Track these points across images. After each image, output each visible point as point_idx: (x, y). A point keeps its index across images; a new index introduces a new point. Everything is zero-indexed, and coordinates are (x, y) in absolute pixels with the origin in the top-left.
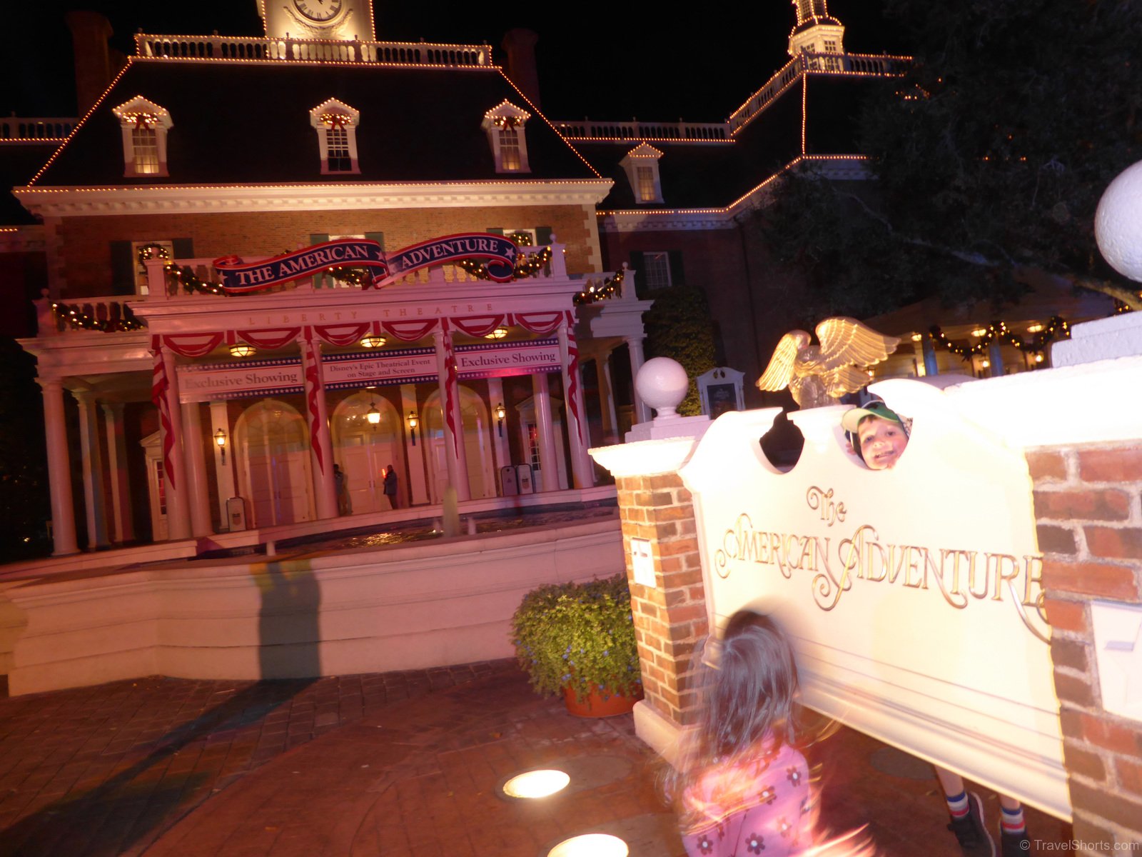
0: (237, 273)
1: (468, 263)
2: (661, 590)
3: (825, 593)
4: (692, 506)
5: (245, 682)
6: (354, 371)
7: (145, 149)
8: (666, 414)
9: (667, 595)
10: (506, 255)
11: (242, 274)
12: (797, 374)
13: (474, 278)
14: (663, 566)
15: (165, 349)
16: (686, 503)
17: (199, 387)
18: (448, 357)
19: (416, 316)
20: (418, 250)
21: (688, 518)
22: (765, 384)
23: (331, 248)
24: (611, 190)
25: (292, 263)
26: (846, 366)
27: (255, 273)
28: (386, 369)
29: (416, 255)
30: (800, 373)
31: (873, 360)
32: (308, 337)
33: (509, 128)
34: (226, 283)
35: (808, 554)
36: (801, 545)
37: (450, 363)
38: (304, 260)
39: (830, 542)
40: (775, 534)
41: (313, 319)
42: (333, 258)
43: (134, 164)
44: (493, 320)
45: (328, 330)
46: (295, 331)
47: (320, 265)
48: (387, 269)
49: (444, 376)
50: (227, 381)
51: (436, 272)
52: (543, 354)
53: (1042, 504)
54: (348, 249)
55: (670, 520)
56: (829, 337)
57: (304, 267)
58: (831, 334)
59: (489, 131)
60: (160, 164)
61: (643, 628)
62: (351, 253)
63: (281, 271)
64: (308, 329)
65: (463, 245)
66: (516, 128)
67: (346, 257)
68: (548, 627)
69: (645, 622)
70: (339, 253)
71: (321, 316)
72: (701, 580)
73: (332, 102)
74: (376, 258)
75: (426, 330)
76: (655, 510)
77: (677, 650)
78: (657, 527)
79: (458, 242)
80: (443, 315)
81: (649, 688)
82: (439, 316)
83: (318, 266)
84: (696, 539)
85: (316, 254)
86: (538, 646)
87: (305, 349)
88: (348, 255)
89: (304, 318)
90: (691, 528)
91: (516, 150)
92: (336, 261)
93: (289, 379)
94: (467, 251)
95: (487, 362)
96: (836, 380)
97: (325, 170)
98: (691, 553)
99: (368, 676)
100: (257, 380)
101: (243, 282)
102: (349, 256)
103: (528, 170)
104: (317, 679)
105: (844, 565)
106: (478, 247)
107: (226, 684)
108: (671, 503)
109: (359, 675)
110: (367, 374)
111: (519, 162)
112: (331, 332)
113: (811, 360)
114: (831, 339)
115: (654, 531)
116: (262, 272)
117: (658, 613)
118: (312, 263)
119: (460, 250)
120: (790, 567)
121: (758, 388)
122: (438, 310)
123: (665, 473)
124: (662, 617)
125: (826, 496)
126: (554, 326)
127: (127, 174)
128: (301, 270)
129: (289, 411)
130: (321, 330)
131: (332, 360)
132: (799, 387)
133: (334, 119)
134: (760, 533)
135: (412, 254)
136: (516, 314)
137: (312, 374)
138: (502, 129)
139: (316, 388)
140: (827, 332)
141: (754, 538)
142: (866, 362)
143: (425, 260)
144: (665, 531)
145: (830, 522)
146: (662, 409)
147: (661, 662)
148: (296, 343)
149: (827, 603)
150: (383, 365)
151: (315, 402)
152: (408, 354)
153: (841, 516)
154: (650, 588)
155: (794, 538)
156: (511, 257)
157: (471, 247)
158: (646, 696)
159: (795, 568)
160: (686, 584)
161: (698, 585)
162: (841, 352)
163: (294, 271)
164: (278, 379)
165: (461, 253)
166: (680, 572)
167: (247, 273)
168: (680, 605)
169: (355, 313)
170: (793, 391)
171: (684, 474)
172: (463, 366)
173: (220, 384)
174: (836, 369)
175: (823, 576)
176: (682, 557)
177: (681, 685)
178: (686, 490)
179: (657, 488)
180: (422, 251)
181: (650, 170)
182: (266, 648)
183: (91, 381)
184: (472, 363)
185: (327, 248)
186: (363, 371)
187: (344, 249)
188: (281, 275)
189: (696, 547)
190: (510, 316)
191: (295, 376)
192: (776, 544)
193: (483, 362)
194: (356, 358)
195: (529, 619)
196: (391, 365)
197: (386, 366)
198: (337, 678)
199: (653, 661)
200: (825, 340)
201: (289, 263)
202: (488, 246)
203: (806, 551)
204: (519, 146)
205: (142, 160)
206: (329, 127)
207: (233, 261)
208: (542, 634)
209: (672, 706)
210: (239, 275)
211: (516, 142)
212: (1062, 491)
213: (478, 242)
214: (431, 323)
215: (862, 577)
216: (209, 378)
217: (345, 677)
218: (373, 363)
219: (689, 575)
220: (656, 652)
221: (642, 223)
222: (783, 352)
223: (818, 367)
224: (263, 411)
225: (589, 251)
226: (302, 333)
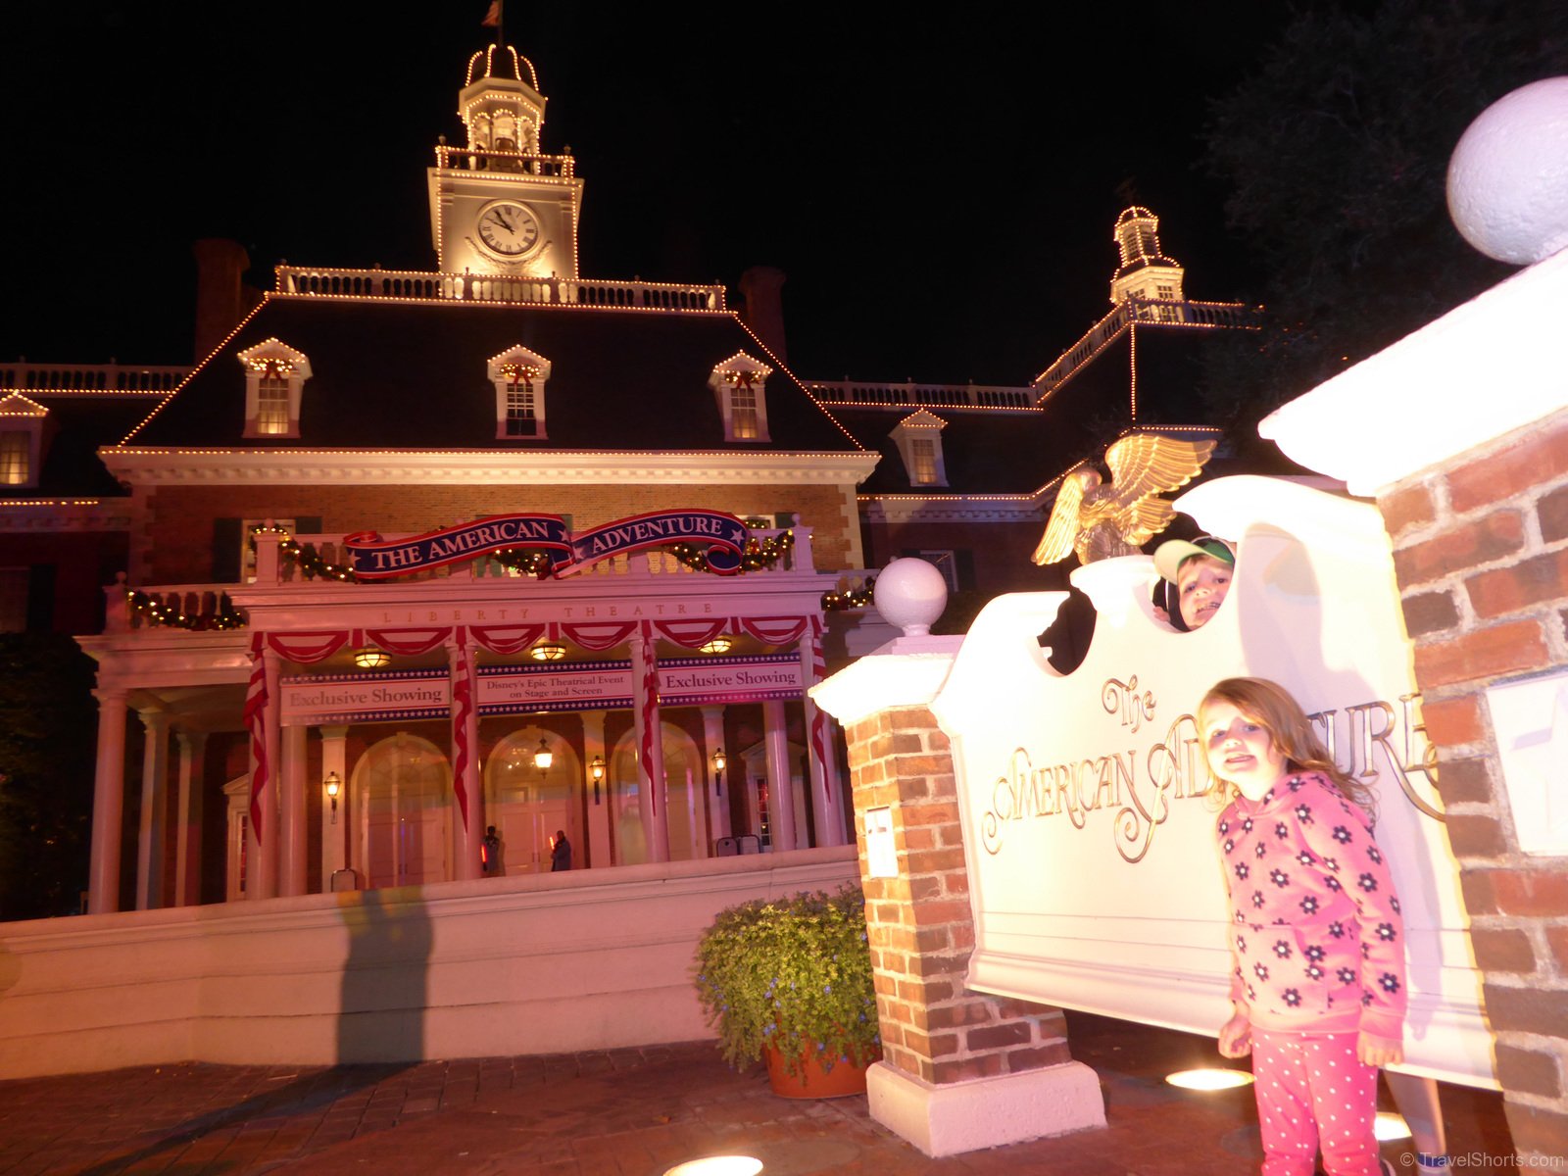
0: (374, 554)
1: (681, 549)
2: (905, 877)
3: (1131, 836)
4: (950, 756)
5: (314, 1068)
6: (519, 689)
7: (273, 403)
8: (917, 631)
9: (913, 883)
10: (732, 539)
11: (380, 555)
12: (1083, 524)
13: (689, 569)
14: (907, 840)
15: (268, 652)
16: (941, 752)
17: (308, 704)
18: (649, 674)
19: (607, 618)
20: (614, 529)
21: (945, 773)
22: (1043, 555)
23: (500, 524)
24: (878, 466)
25: (447, 542)
26: (1146, 497)
27: (397, 554)
28: (563, 688)
29: (612, 536)
30: (1087, 520)
31: (1181, 479)
32: (461, 641)
33: (744, 386)
34: (358, 566)
35: (1106, 784)
36: (1097, 772)
37: (651, 683)
38: (464, 539)
39: (1136, 757)
40: (1062, 767)
41: (469, 617)
42: (501, 537)
43: (257, 421)
44: (711, 625)
45: (488, 633)
46: (444, 632)
47: (485, 546)
48: (572, 554)
49: (641, 698)
50: (346, 698)
51: (638, 560)
52: (778, 674)
53: (1407, 567)
54: (522, 525)
55: (919, 774)
56: (1124, 463)
57: (462, 548)
58: (1125, 460)
59: (718, 389)
60: (290, 423)
61: (881, 945)
62: (526, 531)
63: (432, 552)
64: (461, 630)
65: (676, 525)
66: (753, 386)
67: (519, 536)
68: (745, 951)
69: (883, 933)
70: (509, 531)
71: (481, 614)
72: (964, 865)
73: (518, 350)
74: (559, 538)
75: (620, 635)
76: (896, 759)
77: (927, 967)
78: (899, 783)
79: (669, 521)
80: (645, 617)
81: (889, 1040)
82: (638, 618)
83: (481, 547)
84: (955, 805)
85: (479, 532)
86: (731, 982)
87: (455, 657)
88: (521, 534)
89: (457, 615)
90: (948, 787)
91: (753, 413)
92: (505, 541)
93: (430, 698)
94: (680, 533)
95: (701, 683)
96: (1134, 520)
97: (501, 434)
98: (948, 824)
99: (490, 1060)
100: (387, 697)
101: (380, 565)
102: (524, 535)
103: (768, 439)
104: (417, 1063)
105: (1156, 785)
106: (695, 528)
107: (287, 1070)
108: (921, 751)
109: (477, 1060)
110: (537, 694)
111: (756, 428)
112: (492, 635)
113: (1100, 499)
114: (1125, 466)
115: (895, 790)
116: (406, 553)
117: (901, 915)
118: (474, 543)
119: (672, 531)
120: (1083, 810)
121: (1035, 563)
122: (638, 610)
123: (911, 708)
124: (906, 918)
125: (1128, 689)
126: (795, 636)
127: (247, 434)
128: (459, 552)
129: (428, 751)
130: (479, 632)
131: (490, 674)
132: (1086, 541)
133: (518, 371)
134: (1041, 772)
135: (607, 535)
136: (743, 619)
137: (462, 691)
138: (734, 386)
139: (466, 710)
140: (1120, 457)
141: (1034, 782)
142: (1173, 484)
143: (623, 543)
144: (912, 789)
145: (1133, 726)
146: (910, 627)
147: (905, 990)
148: (444, 649)
149: (1133, 851)
150: (559, 683)
151: (463, 730)
152: (594, 669)
153: (1149, 712)
154: (890, 878)
155: (1087, 765)
156: (739, 542)
157: (686, 528)
158: (885, 1053)
159: (1089, 810)
160: (940, 868)
161: (959, 871)
162: (1139, 480)
163: (449, 552)
164: (416, 697)
165: (672, 535)
166: (933, 850)
167: (387, 553)
168: (932, 899)
169: (527, 610)
170: (1079, 551)
171: (936, 710)
172: (669, 686)
173: (336, 701)
174: (1134, 504)
175: (1130, 810)
176: (935, 829)
177: (935, 1020)
178: (941, 732)
179: (900, 727)
180: (620, 531)
181: (930, 443)
182: (349, 1017)
183: (166, 698)
184: (680, 683)
185: (495, 524)
186: (532, 689)
187: (517, 526)
188: (432, 557)
189: (956, 816)
190: (734, 620)
191: (439, 693)
192: (1063, 781)
193: (695, 682)
194: (523, 672)
195: (719, 942)
196: (570, 683)
197: (564, 683)
198: (446, 1063)
199: (895, 995)
200: (1119, 469)
201: (444, 543)
202: (709, 526)
203: (1105, 779)
204: (757, 409)
205: (268, 418)
206: (511, 381)
207: (370, 538)
208: (737, 963)
209: (920, 1057)
210: (376, 556)
211: (753, 403)
212: (1431, 539)
213: (695, 521)
214: (628, 627)
215: (1181, 797)
216: (322, 693)
217: (457, 1061)
218: (546, 678)
219: (946, 855)
220: (897, 977)
221: (919, 512)
222: (1066, 502)
223: (1110, 506)
224: (394, 750)
225: (847, 546)
226: (453, 635)
